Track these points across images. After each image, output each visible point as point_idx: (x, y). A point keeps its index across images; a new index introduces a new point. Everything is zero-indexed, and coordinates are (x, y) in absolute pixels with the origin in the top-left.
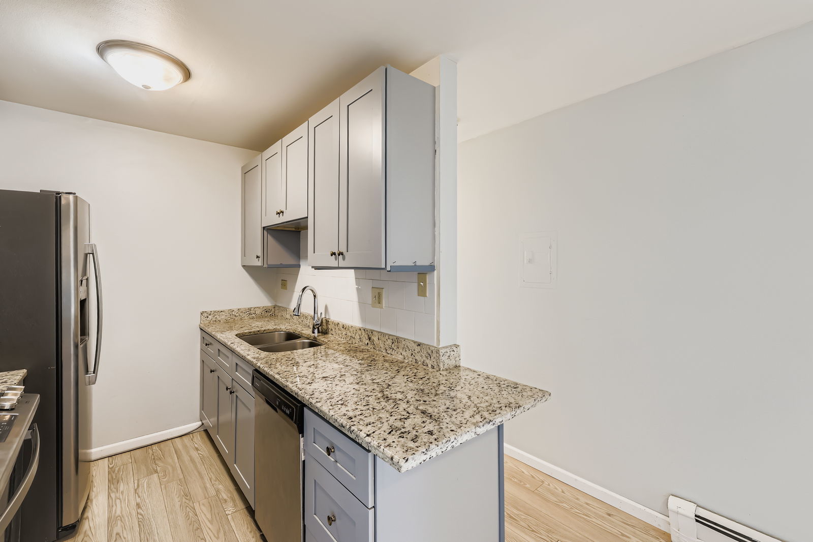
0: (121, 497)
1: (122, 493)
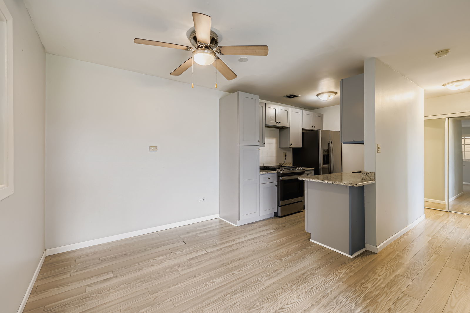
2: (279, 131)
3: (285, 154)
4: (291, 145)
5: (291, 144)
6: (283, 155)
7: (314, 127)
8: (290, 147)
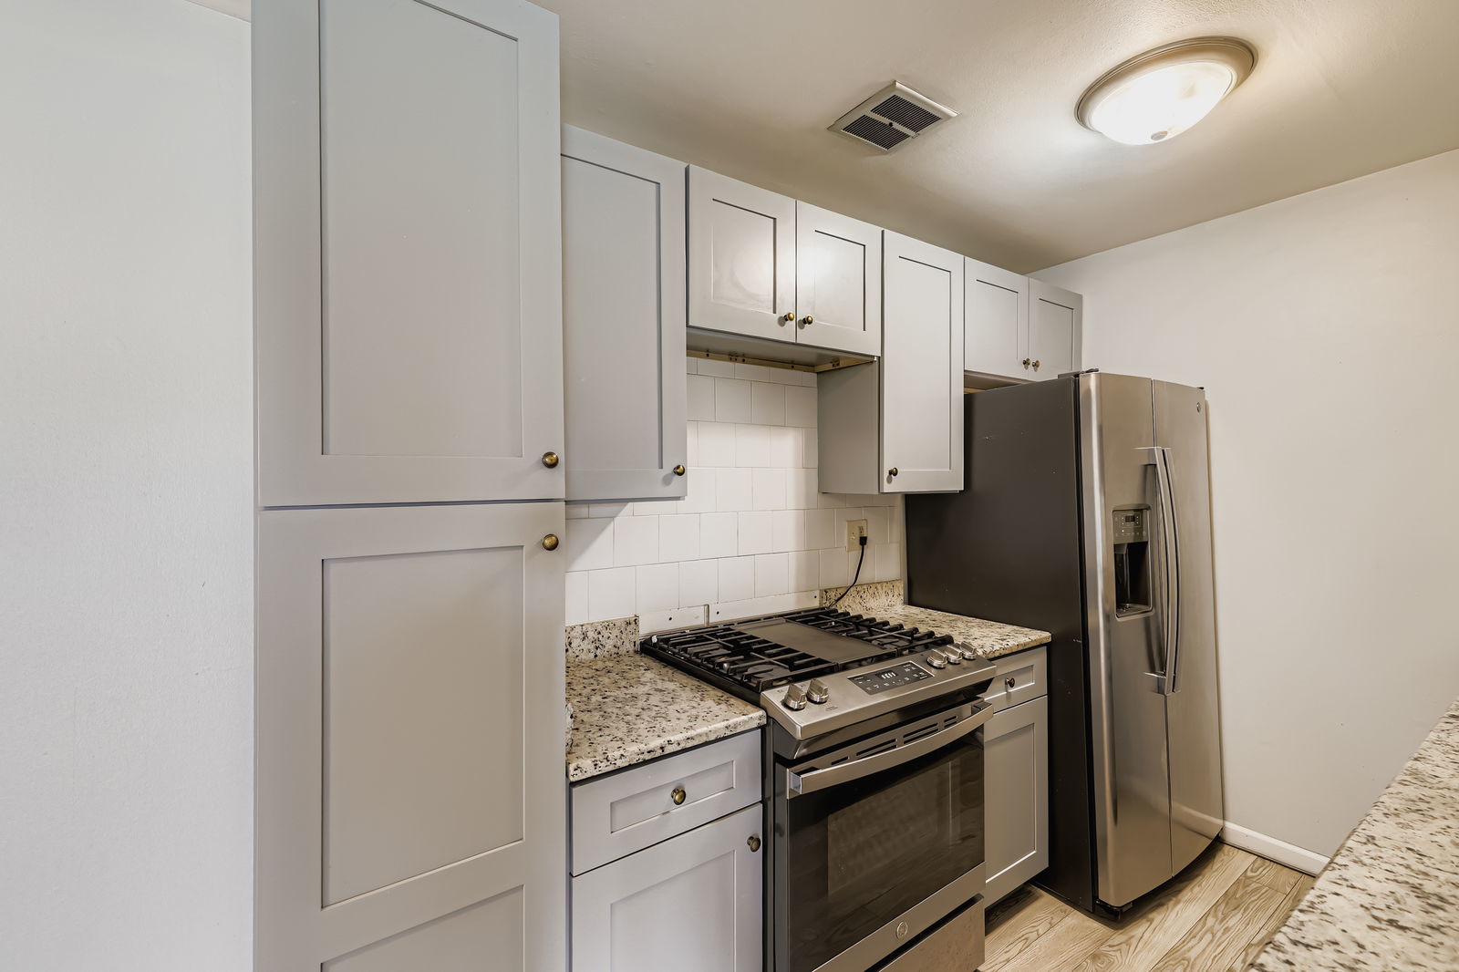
0: (1219, 934)
1: (1227, 930)
2: (820, 385)
3: (861, 529)
4: (889, 481)
5: (893, 473)
6: (847, 538)
7: (1036, 365)
8: (887, 488)
